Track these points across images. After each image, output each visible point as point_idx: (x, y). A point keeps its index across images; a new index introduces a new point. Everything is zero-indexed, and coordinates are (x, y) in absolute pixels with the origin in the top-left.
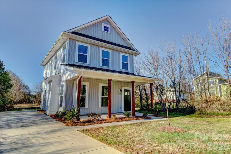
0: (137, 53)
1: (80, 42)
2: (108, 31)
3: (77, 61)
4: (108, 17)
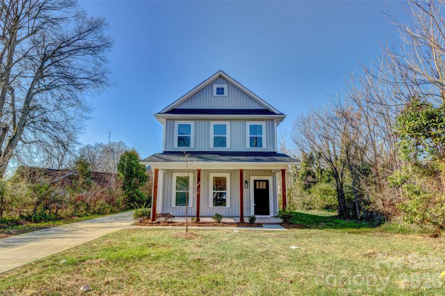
0: (281, 117)
1: (180, 120)
2: (223, 93)
3: (177, 147)
4: (221, 73)
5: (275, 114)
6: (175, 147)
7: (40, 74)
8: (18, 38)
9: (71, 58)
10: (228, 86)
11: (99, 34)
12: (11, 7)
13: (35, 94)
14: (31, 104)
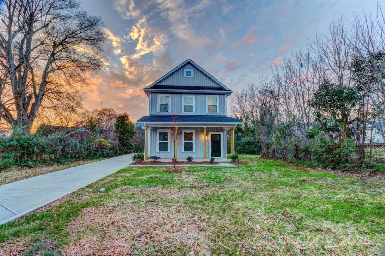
2: (190, 75)
3: (159, 112)
4: (189, 61)
5: (226, 90)
6: (158, 112)
7: (53, 58)
8: (34, 30)
9: (75, 47)
10: (194, 71)
11: (96, 30)
12: (27, 6)
13: (49, 72)
14: (47, 80)
